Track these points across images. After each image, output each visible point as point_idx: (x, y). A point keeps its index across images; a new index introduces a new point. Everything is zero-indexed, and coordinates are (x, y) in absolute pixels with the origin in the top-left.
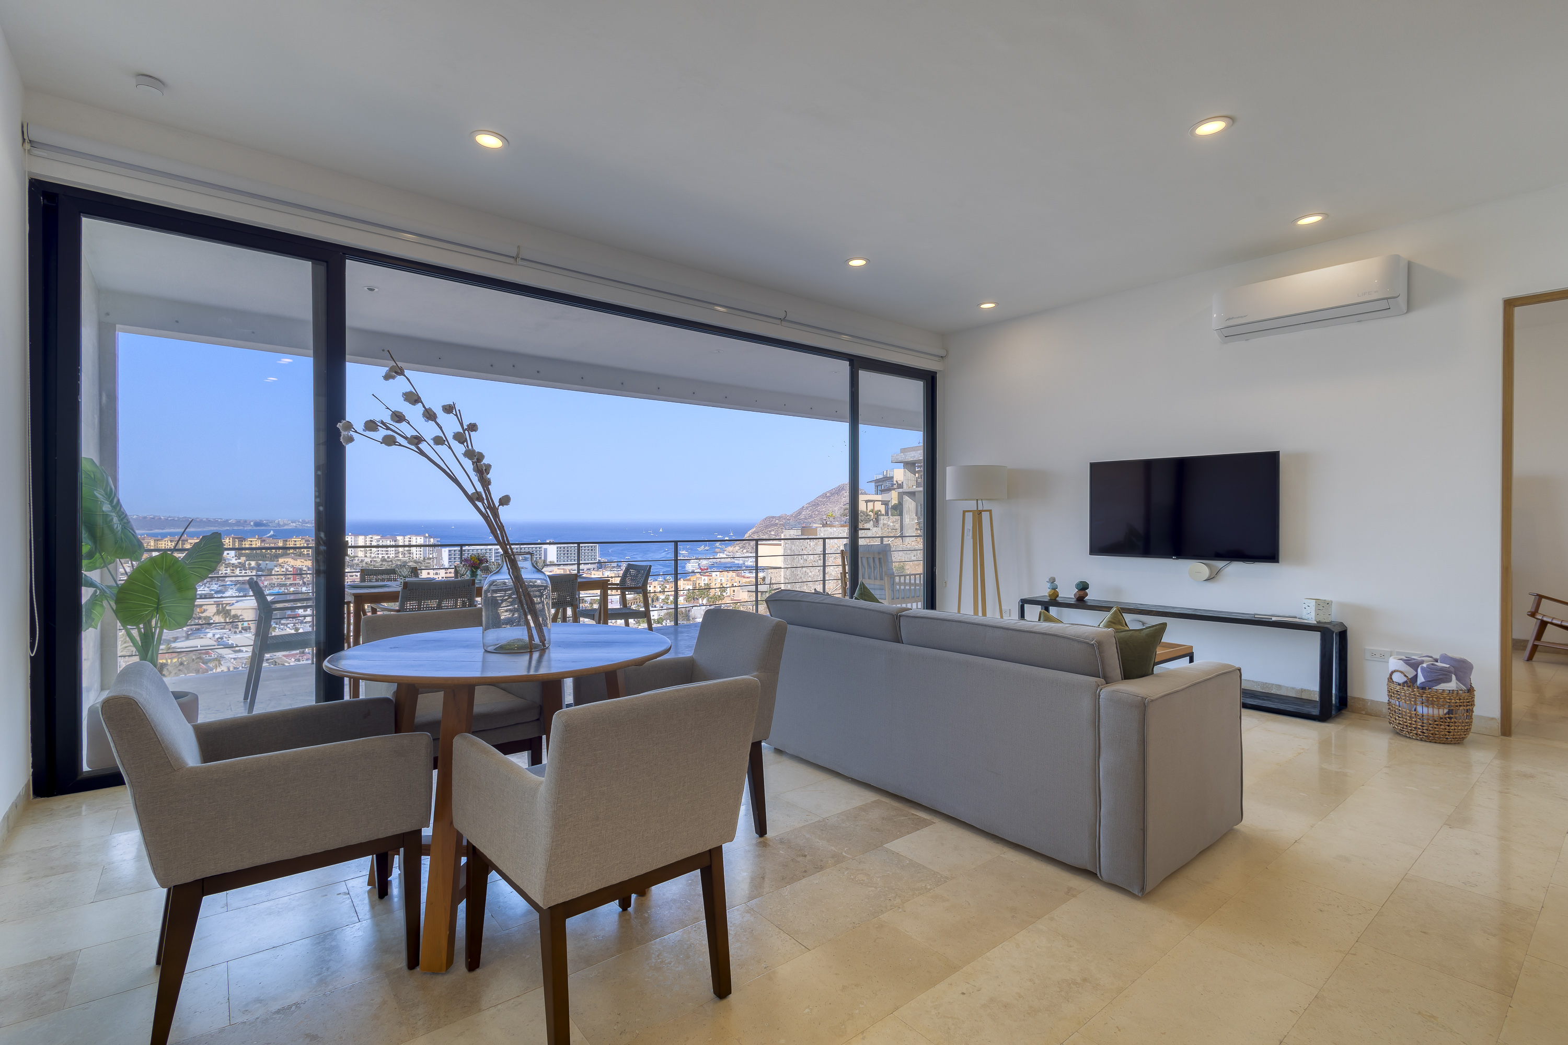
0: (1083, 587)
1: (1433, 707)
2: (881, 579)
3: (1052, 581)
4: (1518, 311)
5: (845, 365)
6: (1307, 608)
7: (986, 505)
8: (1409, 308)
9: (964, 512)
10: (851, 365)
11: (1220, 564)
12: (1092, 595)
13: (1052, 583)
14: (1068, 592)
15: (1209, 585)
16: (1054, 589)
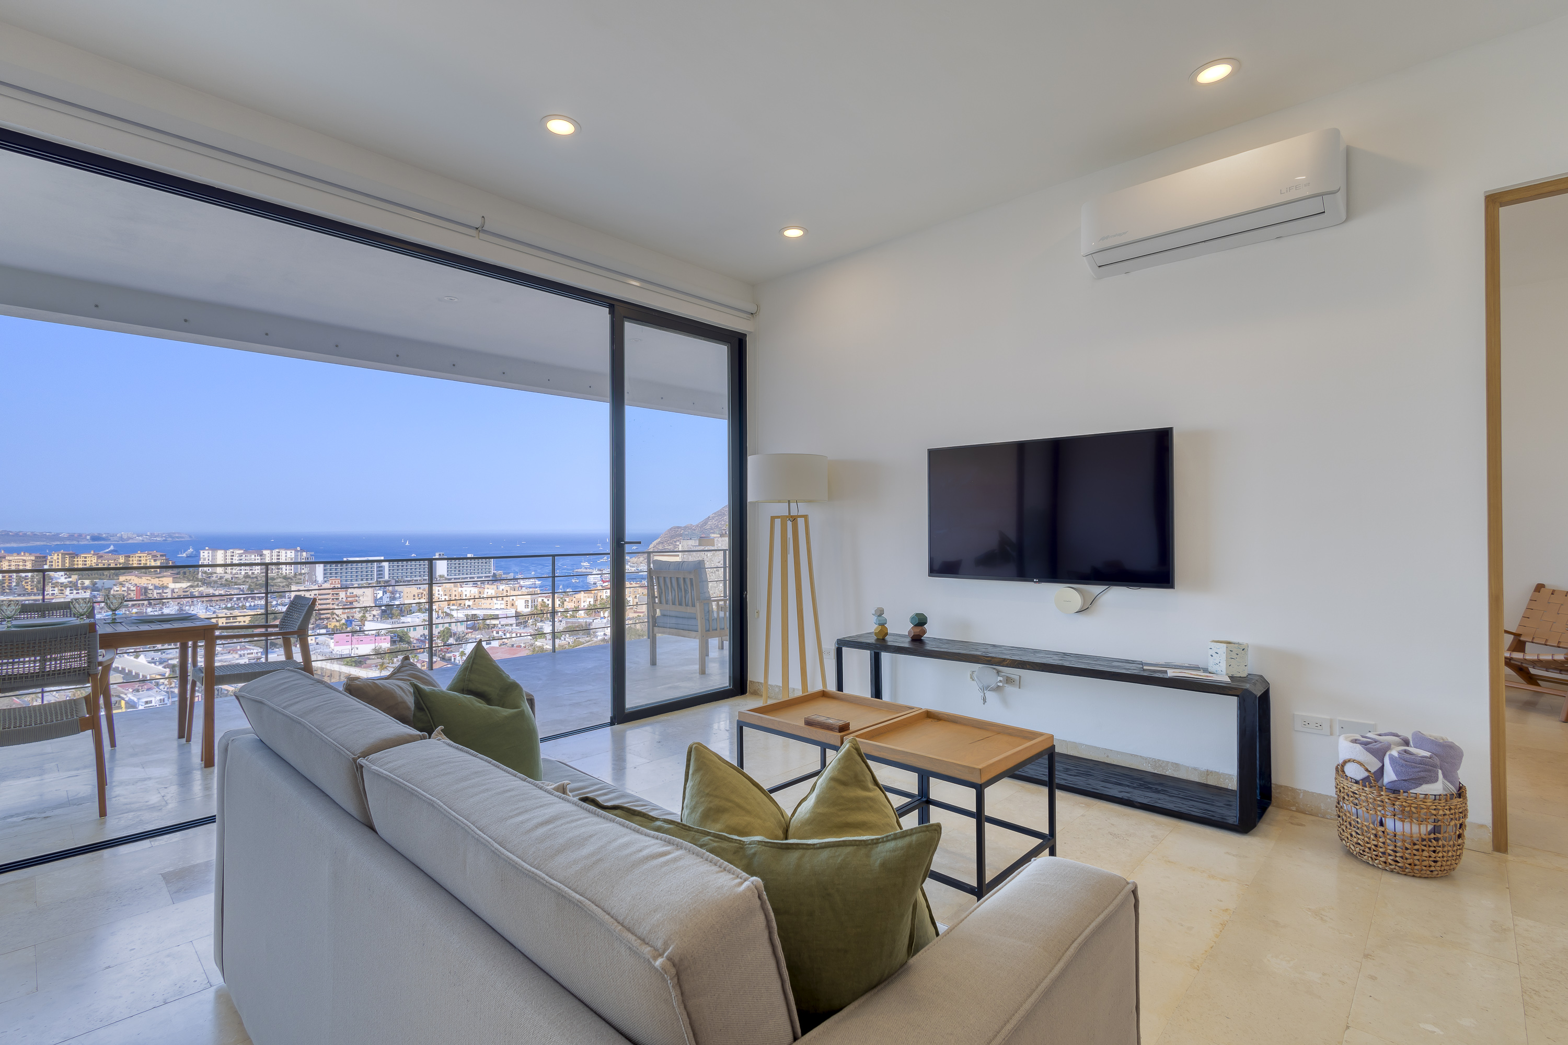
0: (920, 622)
1: (1411, 822)
2: (693, 605)
3: (880, 613)
4: (1505, 213)
5: (602, 314)
6: (1215, 655)
7: (803, 509)
8: (1349, 217)
9: (773, 519)
10: (612, 312)
11: (1095, 589)
12: (932, 632)
13: (880, 616)
14: (900, 629)
15: (1082, 618)
16: (882, 625)
